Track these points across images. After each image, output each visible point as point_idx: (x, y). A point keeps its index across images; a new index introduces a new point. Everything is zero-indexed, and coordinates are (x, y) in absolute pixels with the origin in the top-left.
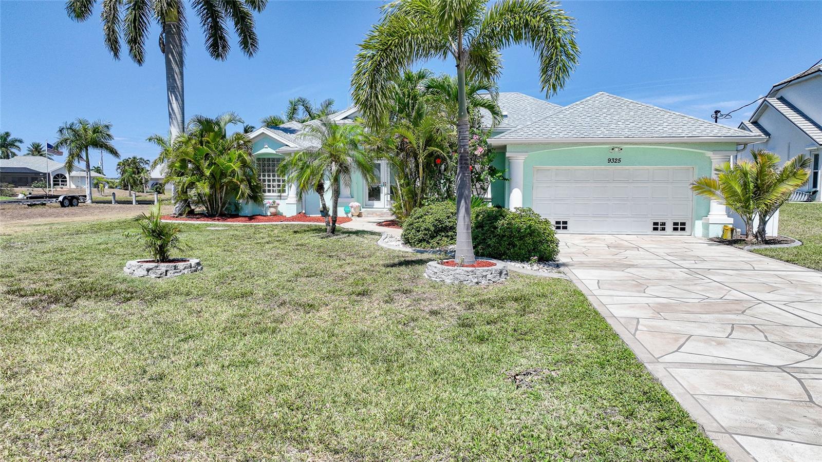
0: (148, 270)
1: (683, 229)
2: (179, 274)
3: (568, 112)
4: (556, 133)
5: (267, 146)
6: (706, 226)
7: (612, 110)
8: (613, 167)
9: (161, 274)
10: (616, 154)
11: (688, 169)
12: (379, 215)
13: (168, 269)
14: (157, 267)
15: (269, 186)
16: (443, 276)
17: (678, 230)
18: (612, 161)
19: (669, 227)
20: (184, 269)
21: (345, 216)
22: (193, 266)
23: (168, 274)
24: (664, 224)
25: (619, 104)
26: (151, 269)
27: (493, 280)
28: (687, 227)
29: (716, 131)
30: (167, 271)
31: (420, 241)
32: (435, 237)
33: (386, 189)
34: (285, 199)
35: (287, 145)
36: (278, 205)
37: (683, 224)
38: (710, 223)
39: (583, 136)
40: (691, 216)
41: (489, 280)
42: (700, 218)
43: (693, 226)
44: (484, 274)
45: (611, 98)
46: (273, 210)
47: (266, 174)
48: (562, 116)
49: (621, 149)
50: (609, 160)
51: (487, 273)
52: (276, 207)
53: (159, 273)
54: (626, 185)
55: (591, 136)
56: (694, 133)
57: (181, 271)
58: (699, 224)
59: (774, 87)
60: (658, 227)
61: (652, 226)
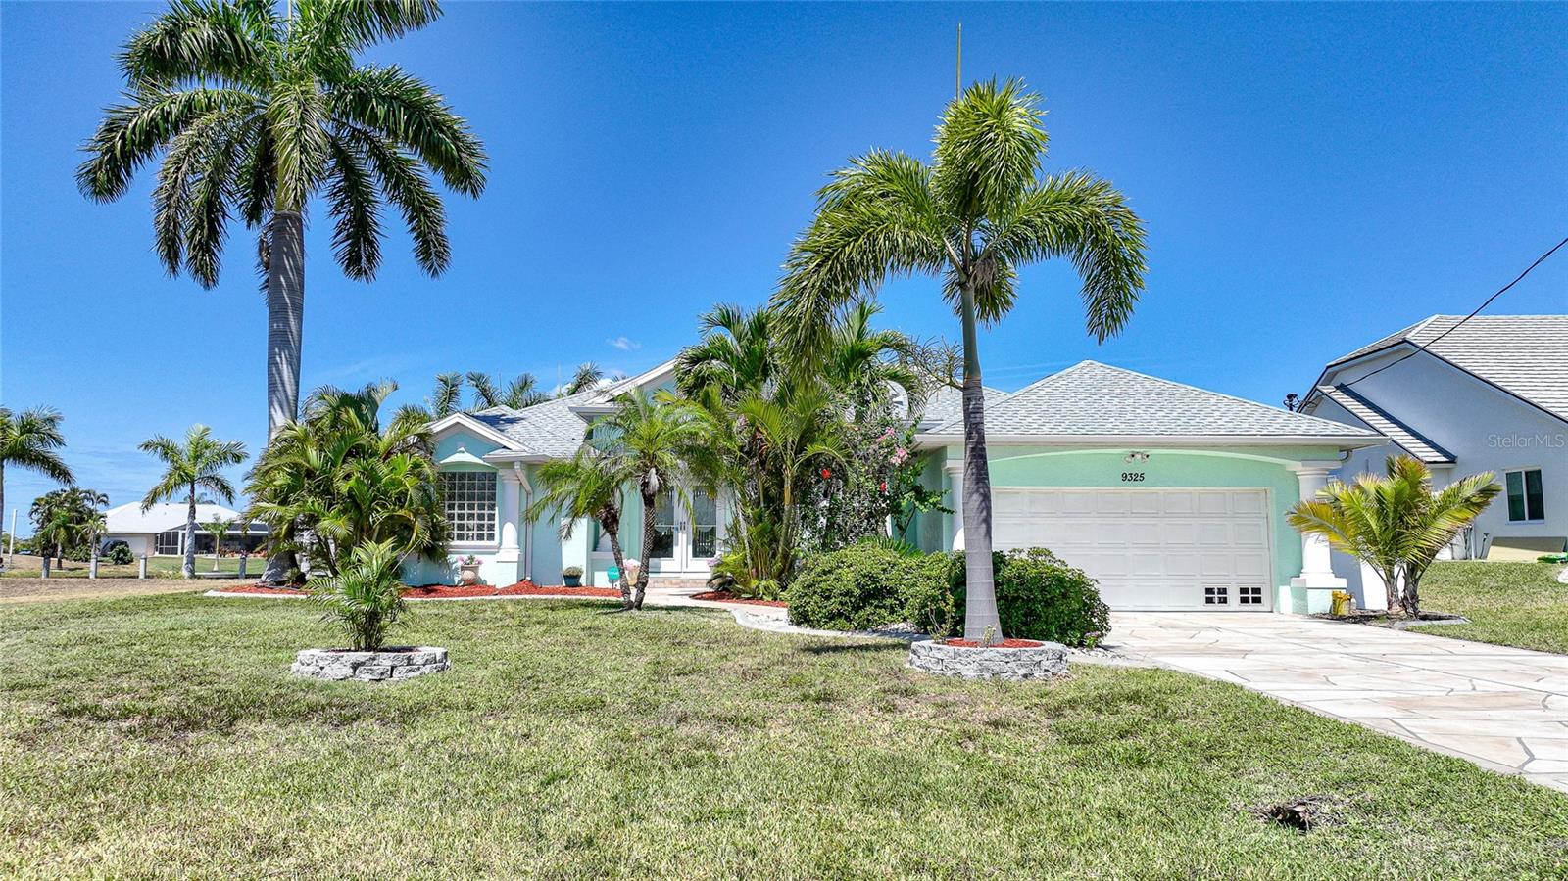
0: (355, 666)
1: (1257, 600)
2: (415, 674)
3: (1043, 392)
4: (1035, 426)
5: (462, 449)
6: (1301, 594)
7: (1118, 390)
8: (1130, 488)
9: (382, 674)
10: (1135, 467)
11: (1257, 493)
12: (676, 584)
13: (395, 662)
14: (374, 659)
15: (461, 527)
16: (959, 666)
17: (1248, 602)
18: (1129, 477)
19: (1234, 596)
20: (424, 665)
21: (610, 586)
22: (438, 658)
23: (396, 673)
24: (1224, 591)
25: (1126, 380)
26: (363, 663)
27: (1053, 670)
28: (1264, 596)
30: (393, 668)
31: (832, 617)
33: (685, 536)
34: (494, 553)
35: (505, 447)
36: (479, 563)
37: (1257, 591)
38: (1308, 586)
39: (1083, 431)
40: (1269, 577)
41: (1046, 670)
42: (1286, 582)
43: (1274, 597)
45: (1109, 371)
46: (468, 574)
47: (466, 503)
48: (1034, 397)
49: (1147, 456)
50: (1125, 477)
52: (475, 569)
53: (380, 672)
54: (1153, 521)
55: (1097, 431)
57: (419, 668)
58: (1285, 593)
59: (1328, 367)
60: (1215, 596)
61: (1204, 596)
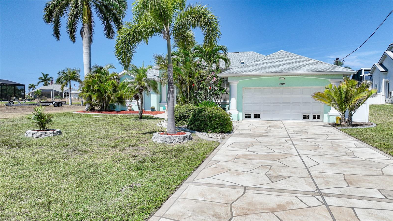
0: (33, 134)
1: (318, 118)
2: (47, 136)
3: (261, 61)
4: (251, 71)
5: (127, 79)
7: (283, 59)
8: (282, 87)
9: (38, 136)
10: (282, 81)
11: (321, 88)
13: (42, 134)
14: (37, 133)
17: (316, 119)
18: (281, 84)
19: (311, 117)
20: (50, 134)
22: (55, 133)
23: (42, 136)
24: (309, 116)
25: (288, 56)
26: (34, 134)
27: (179, 141)
29: (332, 69)
30: (41, 135)
32: (180, 121)
37: (319, 116)
38: (330, 115)
39: (263, 72)
40: (322, 112)
41: (177, 141)
42: (326, 113)
43: (323, 117)
44: (175, 138)
45: (285, 53)
46: (129, 108)
48: (258, 62)
49: (284, 78)
50: (280, 84)
51: (176, 138)
52: (131, 107)
53: (37, 136)
55: (267, 72)
56: (320, 70)
57: (48, 135)
58: (326, 116)
59: (390, 45)
60: (305, 117)
61: (303, 117)
